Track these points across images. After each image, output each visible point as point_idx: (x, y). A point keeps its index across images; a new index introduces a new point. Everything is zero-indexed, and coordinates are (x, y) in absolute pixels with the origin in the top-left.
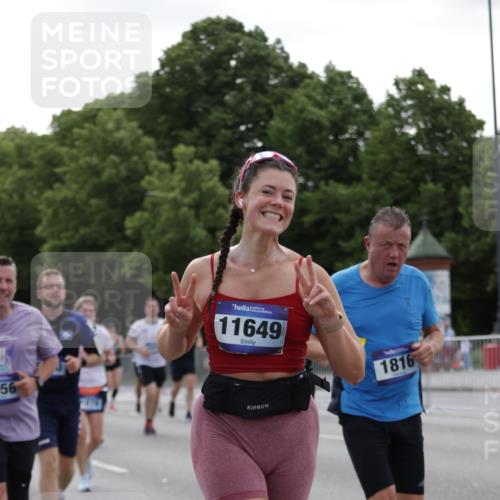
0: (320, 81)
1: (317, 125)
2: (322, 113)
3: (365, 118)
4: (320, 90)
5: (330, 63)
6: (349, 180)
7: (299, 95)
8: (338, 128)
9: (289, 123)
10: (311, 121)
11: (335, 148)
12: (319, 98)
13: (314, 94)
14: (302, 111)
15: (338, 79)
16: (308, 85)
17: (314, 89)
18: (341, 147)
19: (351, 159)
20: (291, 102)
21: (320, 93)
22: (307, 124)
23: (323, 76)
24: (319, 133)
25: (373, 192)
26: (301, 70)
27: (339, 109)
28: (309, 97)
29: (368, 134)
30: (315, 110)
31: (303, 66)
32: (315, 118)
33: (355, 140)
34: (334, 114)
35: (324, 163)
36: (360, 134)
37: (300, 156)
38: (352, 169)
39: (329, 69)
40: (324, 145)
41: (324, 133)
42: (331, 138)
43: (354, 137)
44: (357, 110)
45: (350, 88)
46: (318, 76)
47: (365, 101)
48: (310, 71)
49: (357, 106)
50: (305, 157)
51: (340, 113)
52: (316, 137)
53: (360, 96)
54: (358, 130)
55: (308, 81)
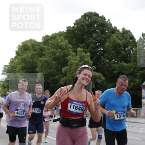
0: (120, 32)
1: (119, 45)
2: (121, 42)
3: (133, 44)
4: (120, 35)
5: (124, 27)
6: (128, 61)
7: (114, 36)
8: (125, 46)
9: (111, 44)
10: (117, 44)
11: (124, 52)
12: (120, 37)
13: (119, 36)
14: (115, 40)
15: (126, 32)
16: (117, 33)
17: (119, 34)
18: (126, 52)
19: (128, 56)
20: (112, 38)
21: (120, 36)
22: (116, 44)
23: (121, 31)
24: (120, 47)
25: (135, 65)
26: (115, 29)
27: (126, 41)
28: (117, 37)
29: (134, 49)
30: (119, 41)
31: (116, 27)
32: (118, 43)
33: (130, 50)
34: (124, 42)
35: (120, 56)
36: (131, 49)
37: (114, 54)
38: (128, 58)
39: (123, 29)
40: (121, 50)
41: (121, 47)
42: (123, 49)
43: (130, 49)
44: (131, 42)
45: (129, 35)
46: (120, 31)
47: (133, 39)
48: (117, 29)
49: (131, 41)
50: (115, 54)
51: (126, 42)
52: (119, 48)
53: (132, 38)
54: (131, 47)
55: (117, 32)
